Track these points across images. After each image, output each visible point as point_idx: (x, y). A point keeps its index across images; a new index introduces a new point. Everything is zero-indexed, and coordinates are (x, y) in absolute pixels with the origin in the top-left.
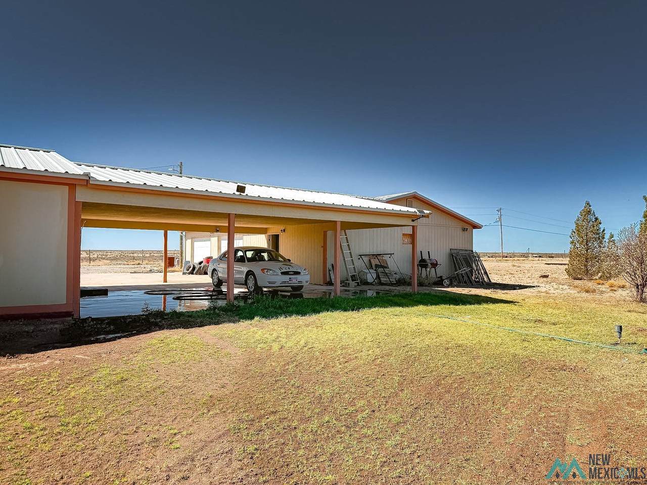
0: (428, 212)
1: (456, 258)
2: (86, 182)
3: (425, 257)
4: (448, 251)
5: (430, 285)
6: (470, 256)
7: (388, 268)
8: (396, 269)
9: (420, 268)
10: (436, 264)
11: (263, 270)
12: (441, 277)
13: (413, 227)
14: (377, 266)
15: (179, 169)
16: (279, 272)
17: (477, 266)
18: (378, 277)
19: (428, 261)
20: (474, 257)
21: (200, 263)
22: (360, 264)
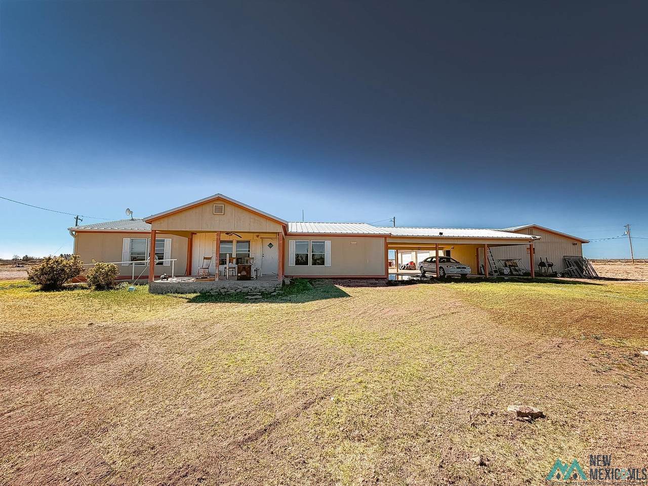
0: (539, 237)
1: (568, 262)
2: (390, 236)
3: (545, 261)
4: (562, 257)
5: (547, 276)
6: (579, 260)
7: (517, 266)
8: (523, 268)
9: (540, 267)
10: (552, 265)
11: (447, 266)
12: (556, 272)
13: (530, 245)
14: (509, 265)
15: (393, 220)
16: (456, 267)
17: (586, 267)
18: (511, 271)
19: (546, 263)
20: (583, 260)
21: (408, 264)
22: (500, 265)
